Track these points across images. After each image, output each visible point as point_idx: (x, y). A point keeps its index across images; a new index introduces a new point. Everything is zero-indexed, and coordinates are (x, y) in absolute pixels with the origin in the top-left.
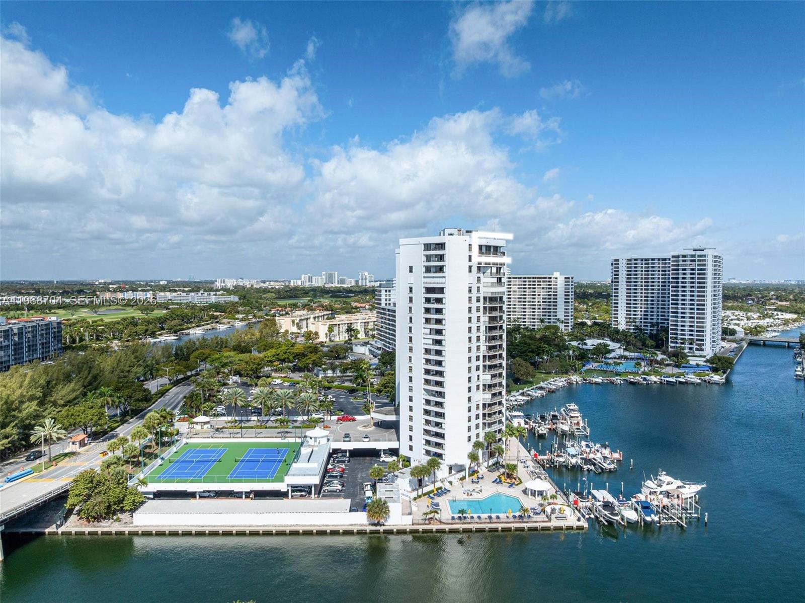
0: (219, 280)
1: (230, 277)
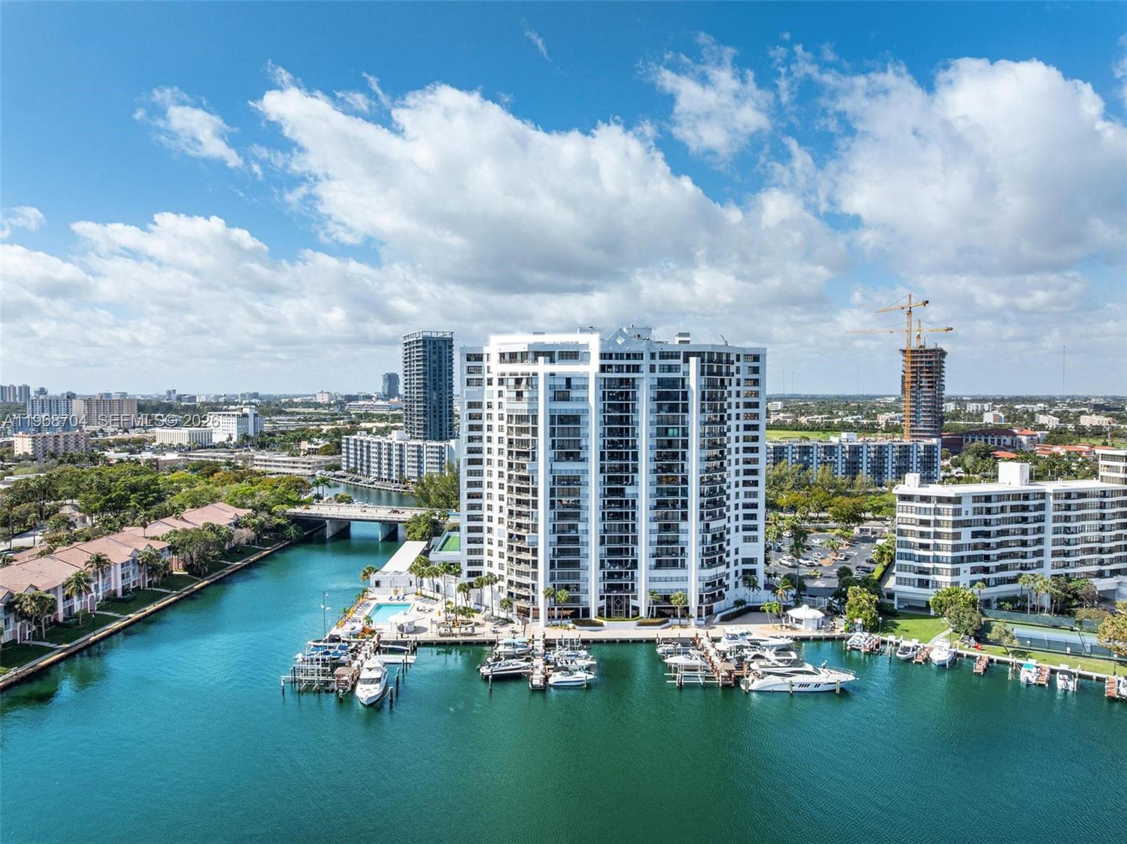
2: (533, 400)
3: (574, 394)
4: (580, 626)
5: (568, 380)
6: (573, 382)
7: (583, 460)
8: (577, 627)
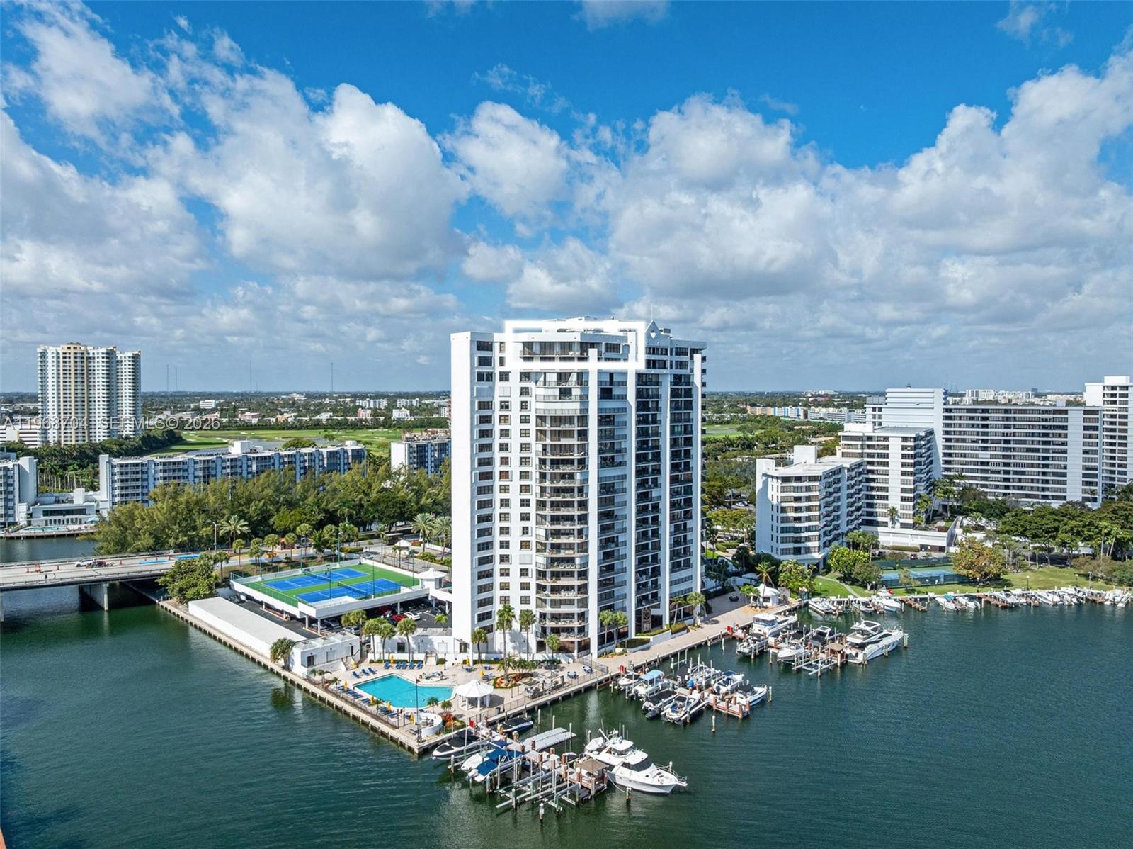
0: (968, 392)
1: (985, 387)
2: (584, 398)
3: (616, 391)
4: (632, 648)
5: (611, 375)
6: (616, 379)
7: (620, 464)
8: (628, 650)
